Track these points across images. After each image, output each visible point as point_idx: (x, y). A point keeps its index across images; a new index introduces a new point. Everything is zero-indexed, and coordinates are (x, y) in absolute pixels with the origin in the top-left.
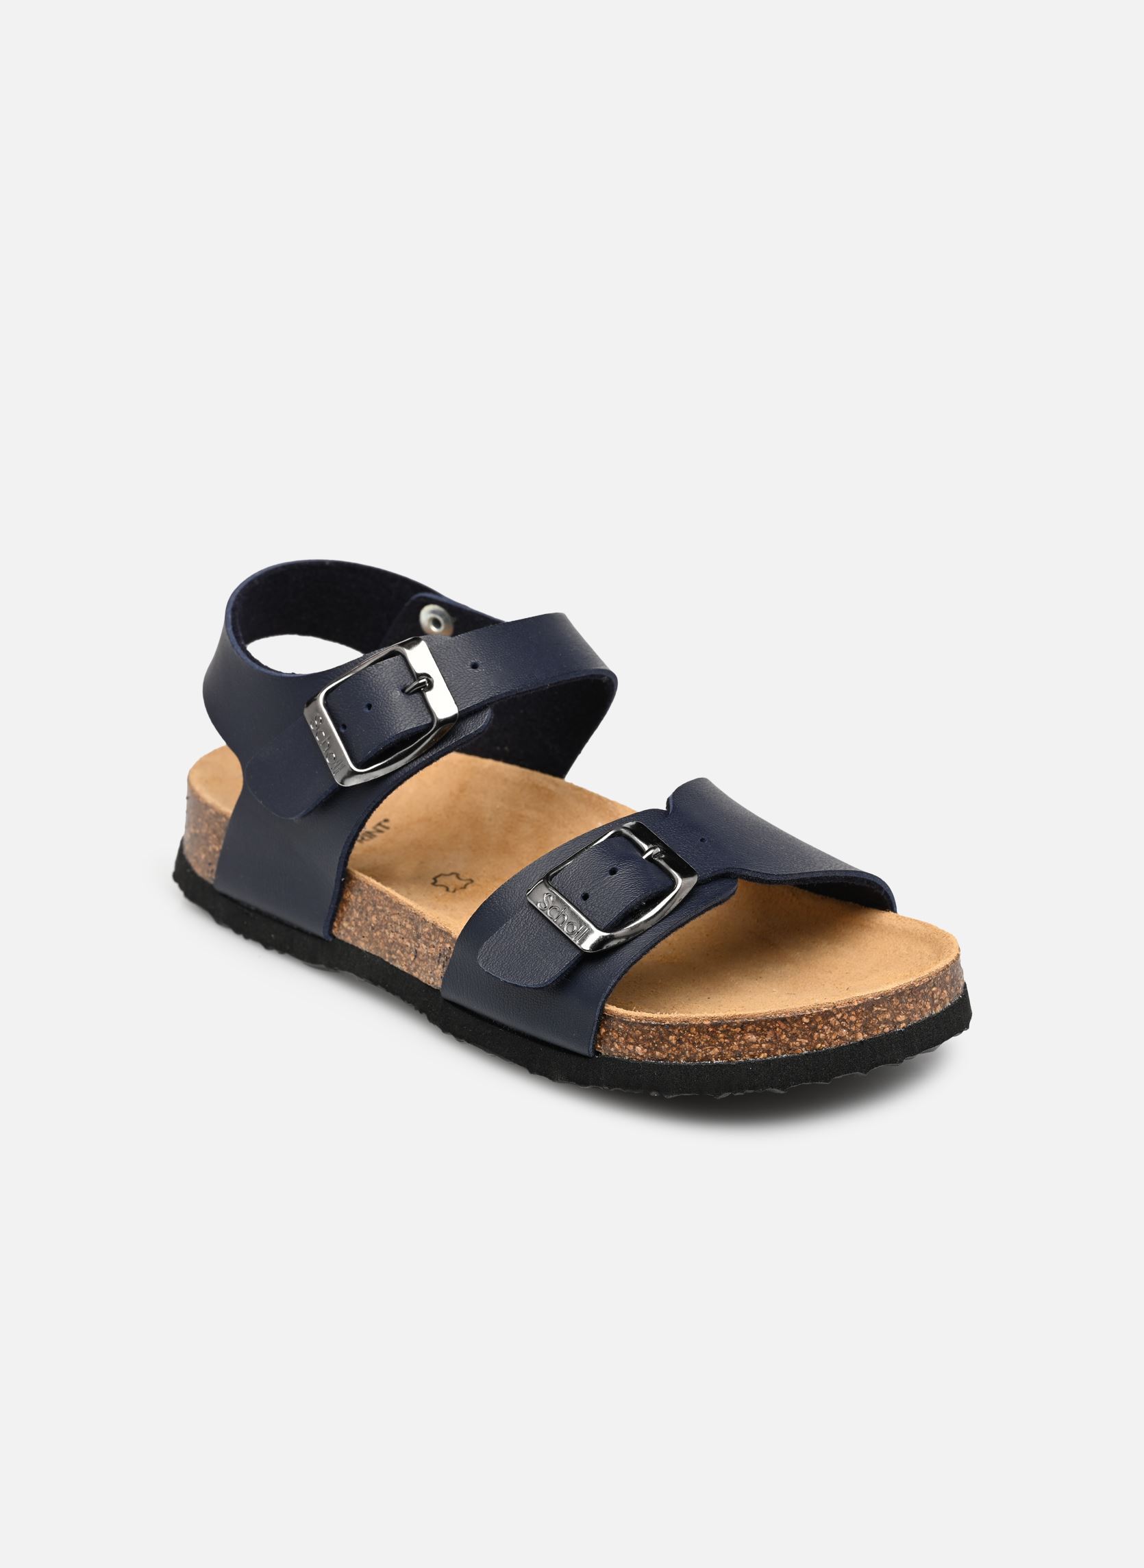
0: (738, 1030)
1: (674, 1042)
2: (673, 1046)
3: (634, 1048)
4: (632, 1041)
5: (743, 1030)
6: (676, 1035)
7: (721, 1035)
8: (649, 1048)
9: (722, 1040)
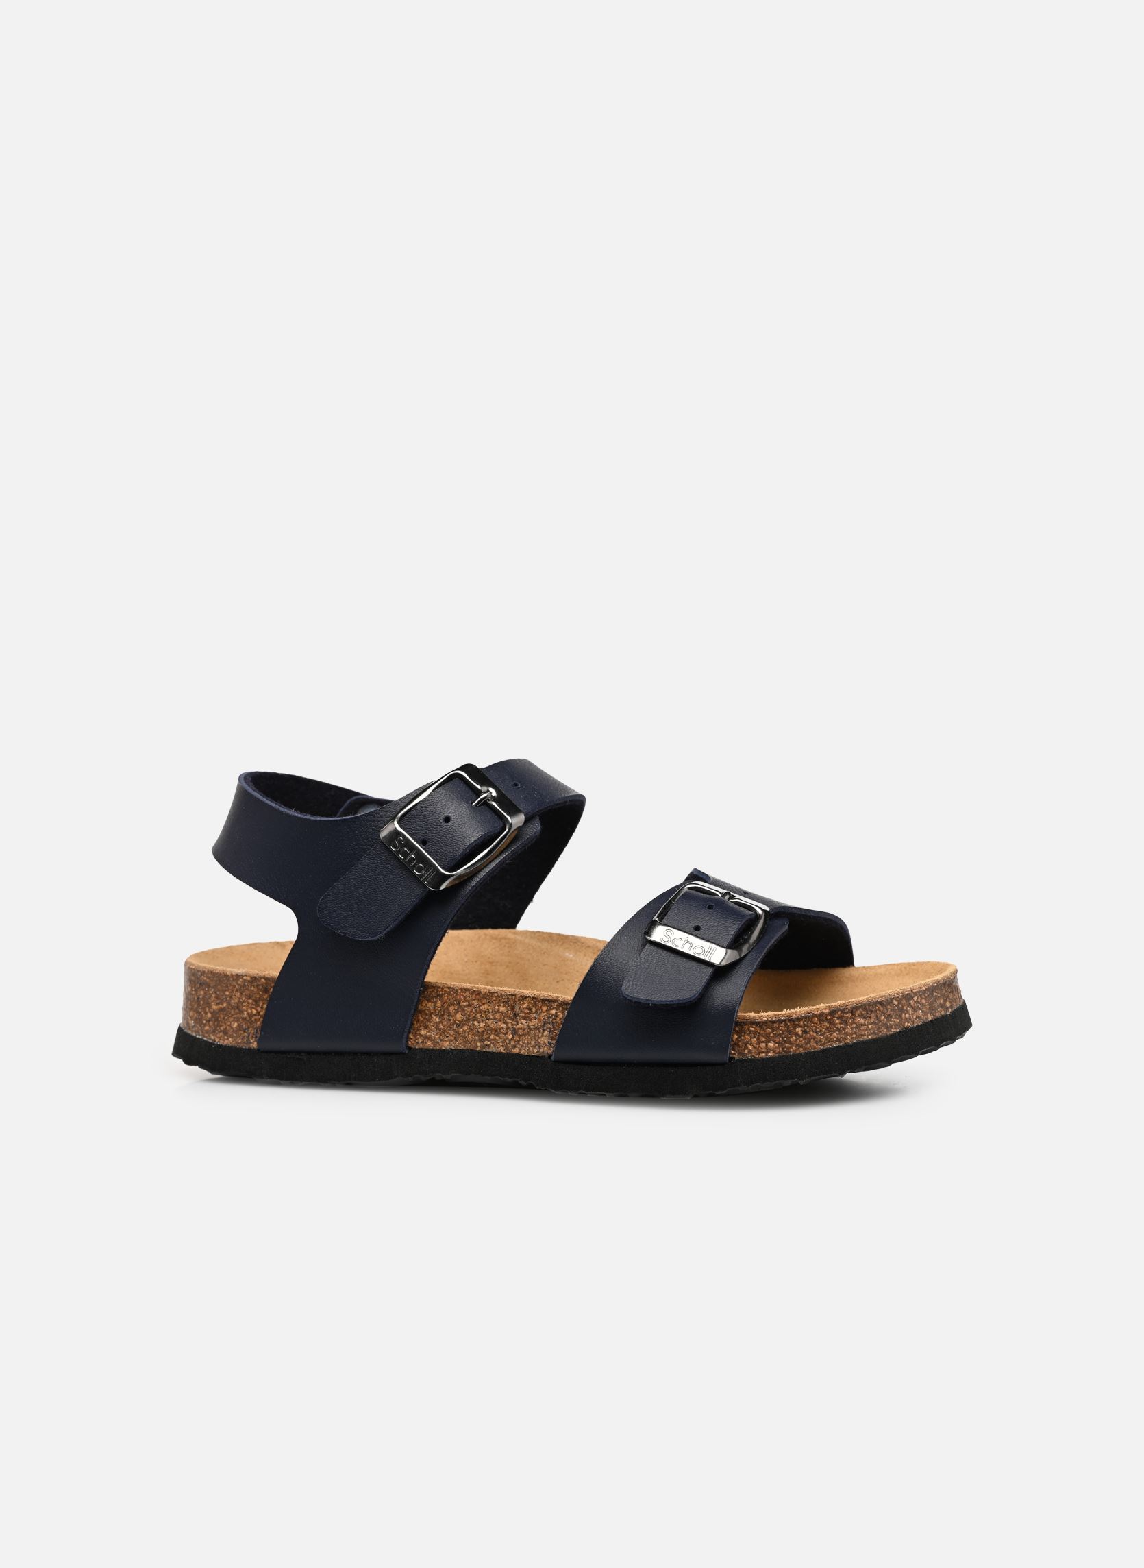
0: (849, 1015)
1: (800, 1033)
2: (801, 1036)
3: (767, 1045)
4: (764, 1039)
5: (853, 1015)
6: (801, 1027)
7: (837, 1022)
8: (779, 1043)
9: (839, 1025)
